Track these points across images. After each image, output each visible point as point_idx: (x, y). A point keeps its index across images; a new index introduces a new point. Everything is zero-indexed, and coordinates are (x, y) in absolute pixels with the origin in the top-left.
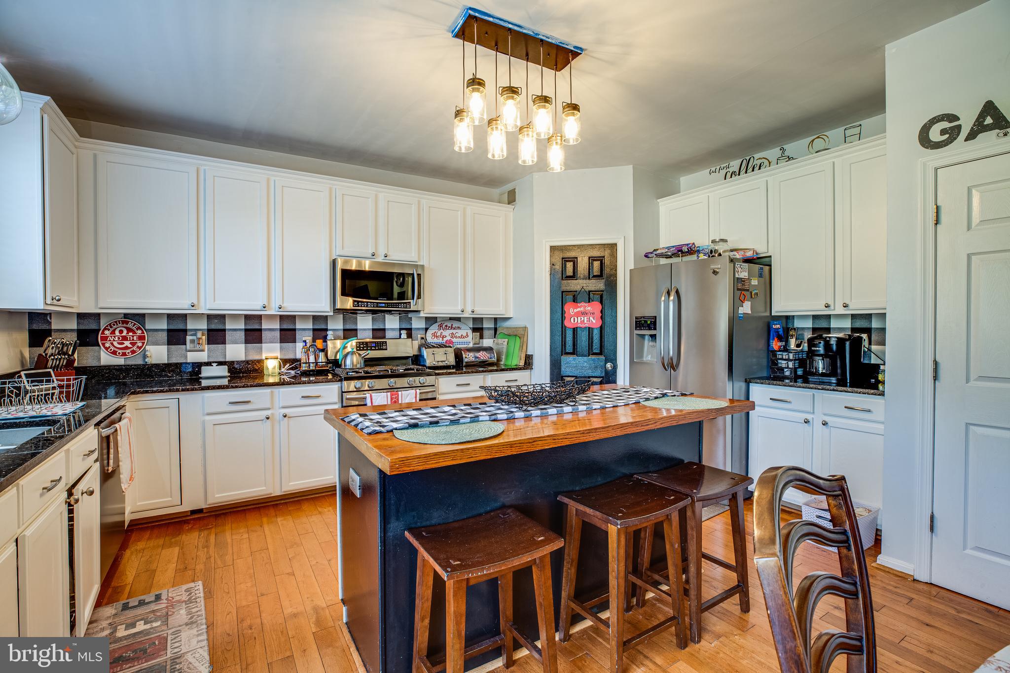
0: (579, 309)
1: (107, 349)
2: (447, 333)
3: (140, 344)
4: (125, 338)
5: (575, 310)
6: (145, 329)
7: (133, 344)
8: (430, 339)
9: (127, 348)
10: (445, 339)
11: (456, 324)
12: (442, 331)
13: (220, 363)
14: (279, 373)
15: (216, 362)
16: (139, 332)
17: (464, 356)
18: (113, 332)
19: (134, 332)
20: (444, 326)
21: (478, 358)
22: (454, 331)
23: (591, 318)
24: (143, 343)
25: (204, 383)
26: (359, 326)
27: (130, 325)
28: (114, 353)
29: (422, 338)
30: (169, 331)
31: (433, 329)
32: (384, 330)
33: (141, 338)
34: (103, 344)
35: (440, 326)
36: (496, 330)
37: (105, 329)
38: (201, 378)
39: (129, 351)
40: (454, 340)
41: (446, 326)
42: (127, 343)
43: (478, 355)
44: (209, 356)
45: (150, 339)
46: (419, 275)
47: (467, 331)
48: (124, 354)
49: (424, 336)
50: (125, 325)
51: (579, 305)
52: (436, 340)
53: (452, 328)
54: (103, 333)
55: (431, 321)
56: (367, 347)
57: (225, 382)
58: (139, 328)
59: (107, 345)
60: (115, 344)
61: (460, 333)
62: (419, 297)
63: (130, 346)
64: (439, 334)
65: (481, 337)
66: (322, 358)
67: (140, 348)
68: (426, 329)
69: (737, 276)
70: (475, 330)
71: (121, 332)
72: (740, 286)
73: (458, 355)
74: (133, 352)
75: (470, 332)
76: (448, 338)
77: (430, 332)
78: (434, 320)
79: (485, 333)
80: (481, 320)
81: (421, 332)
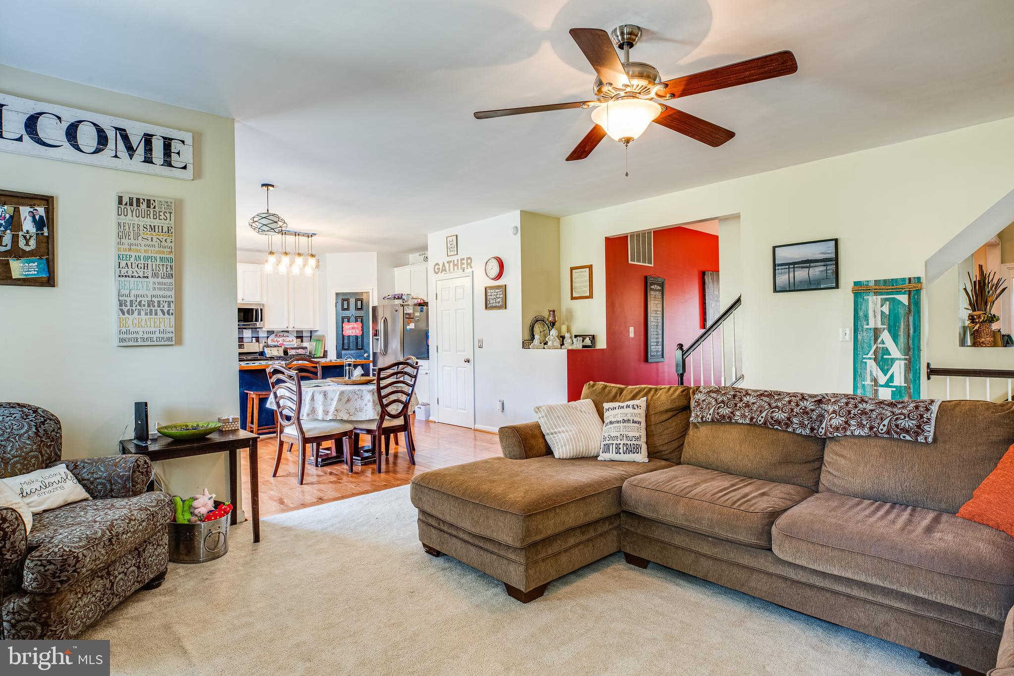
0: (350, 326)
2: (280, 339)
8: (270, 342)
10: (278, 343)
11: (286, 334)
12: (277, 338)
17: (289, 352)
20: (278, 335)
22: (285, 338)
23: (357, 331)
31: (272, 337)
32: (243, 338)
35: (276, 335)
36: (311, 337)
40: (285, 343)
41: (280, 335)
43: (297, 351)
46: (261, 310)
47: (293, 338)
49: (266, 341)
51: (351, 323)
52: (273, 343)
53: (283, 336)
55: (270, 332)
61: (288, 339)
62: (261, 320)
64: (275, 340)
65: (302, 341)
68: (268, 337)
69: (405, 312)
70: (297, 337)
72: (407, 316)
73: (286, 353)
75: (295, 339)
76: (281, 342)
77: (270, 339)
78: (272, 332)
79: (304, 339)
80: (302, 332)
81: (264, 339)
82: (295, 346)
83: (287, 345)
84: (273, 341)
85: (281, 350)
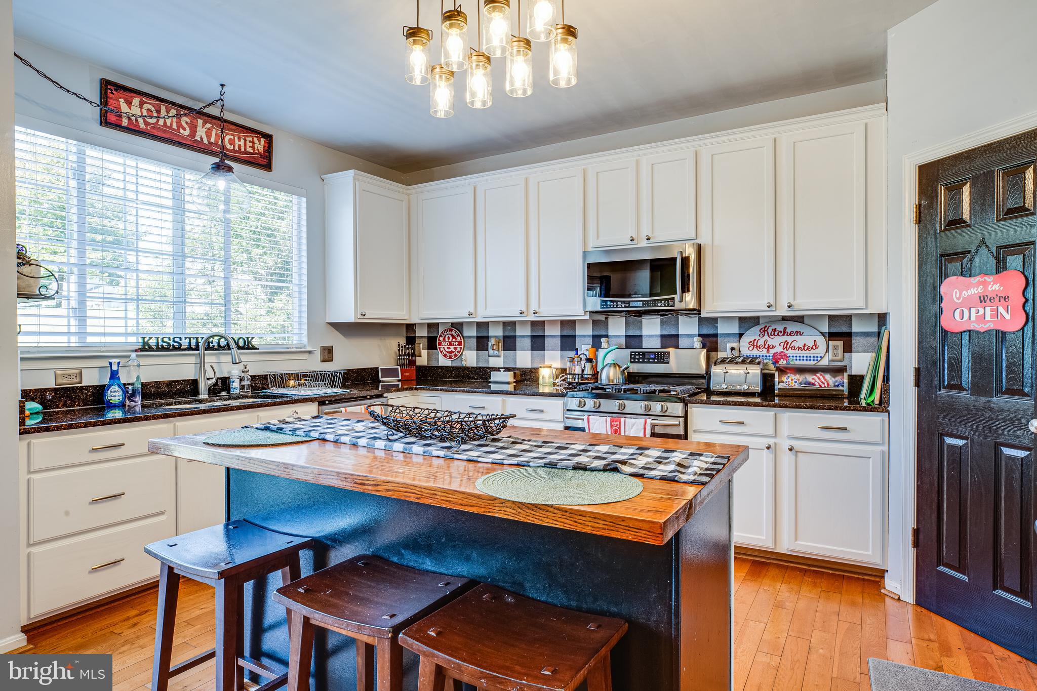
0: (973, 291)
1: (441, 352)
2: (776, 342)
3: (459, 349)
4: (451, 344)
5: (965, 294)
6: (463, 336)
7: (455, 349)
8: (746, 350)
9: (452, 352)
10: (772, 351)
11: (792, 327)
12: (766, 337)
13: (508, 369)
14: (554, 384)
15: (503, 368)
16: (458, 338)
17: (776, 380)
18: (444, 339)
19: (456, 339)
20: (770, 330)
21: (809, 384)
22: (789, 339)
24: (461, 348)
25: (494, 387)
26: (645, 332)
27: (453, 333)
28: (445, 356)
29: (733, 349)
30: (478, 337)
31: (752, 334)
32: (677, 336)
33: (460, 344)
34: (439, 348)
35: (764, 331)
37: (440, 336)
38: (490, 382)
39: (453, 355)
40: (790, 353)
41: (775, 330)
42: (452, 348)
43: (810, 378)
44: (504, 362)
45: (466, 344)
47: (815, 338)
48: (450, 357)
49: (735, 345)
50: (450, 333)
51: (973, 280)
52: (755, 352)
53: (785, 333)
54: (439, 340)
55: (747, 322)
56: (644, 358)
57: (510, 388)
58: (458, 335)
59: (442, 349)
60: (446, 348)
61: (800, 341)
63: (454, 350)
64: (761, 342)
65: (848, 348)
66: (588, 370)
67: (459, 352)
68: (741, 335)
70: (832, 336)
71: (449, 338)
73: (767, 379)
74: (455, 355)
75: (821, 341)
76: (779, 349)
77: (746, 340)
78: (755, 321)
79: (856, 341)
80: (849, 318)
81: (732, 339)
82: (825, 362)
83: (796, 357)
84: (753, 344)
85: (755, 371)
